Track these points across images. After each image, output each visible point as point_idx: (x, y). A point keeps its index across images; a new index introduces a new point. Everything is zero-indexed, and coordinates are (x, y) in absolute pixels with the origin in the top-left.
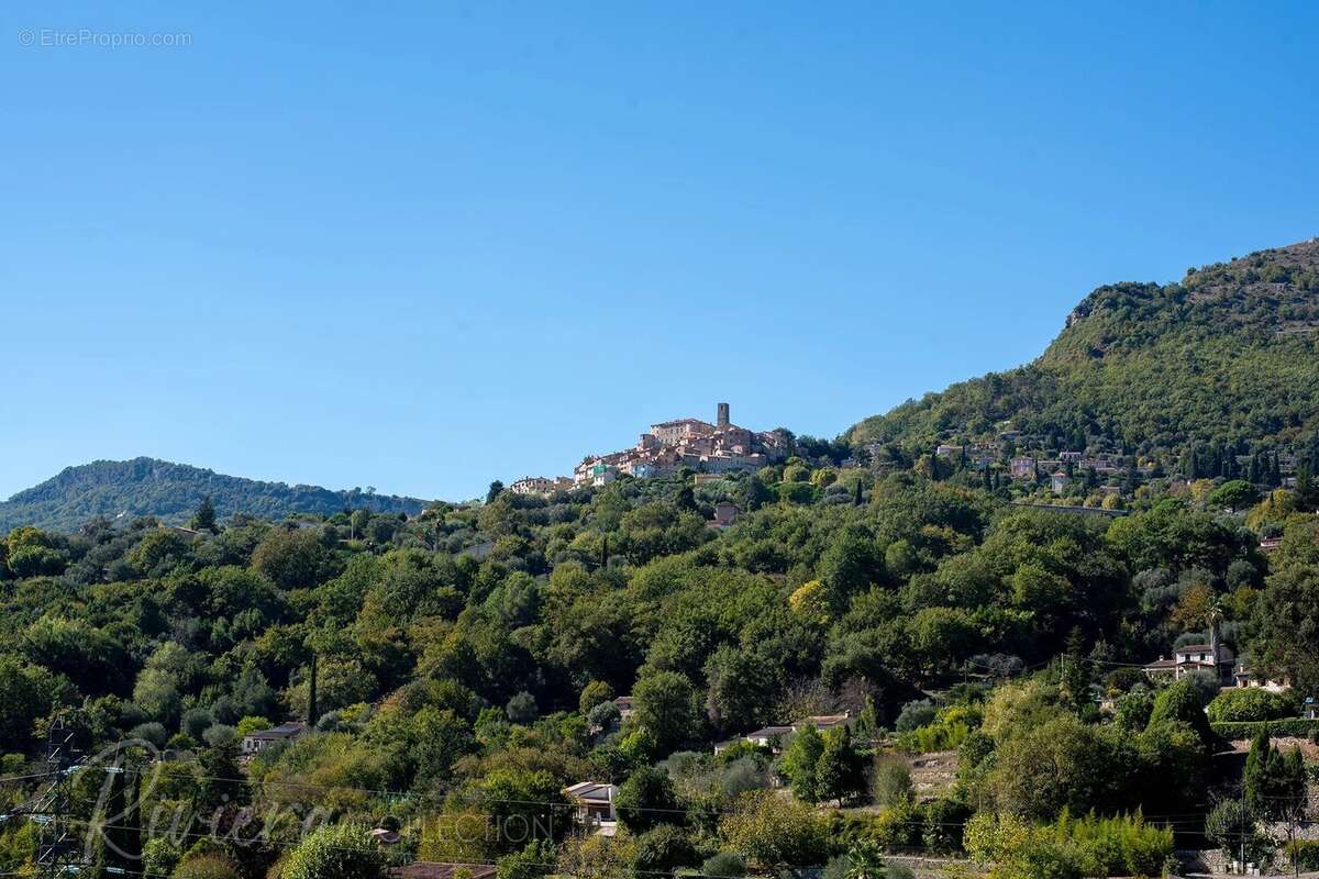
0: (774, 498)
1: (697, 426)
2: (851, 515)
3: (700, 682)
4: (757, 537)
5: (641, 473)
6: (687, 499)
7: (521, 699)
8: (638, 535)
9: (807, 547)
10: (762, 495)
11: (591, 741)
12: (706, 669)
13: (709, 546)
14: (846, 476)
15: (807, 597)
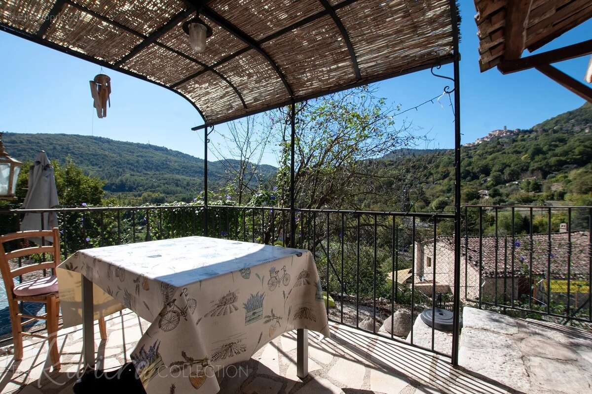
0: (517, 141)
1: (500, 131)
2: (535, 142)
3: (503, 173)
4: (513, 148)
5: (489, 140)
6: (499, 143)
7: (469, 178)
8: (489, 150)
9: (525, 149)
10: (514, 141)
11: (482, 184)
12: (504, 171)
13: (503, 151)
14: (533, 135)
15: (525, 158)
